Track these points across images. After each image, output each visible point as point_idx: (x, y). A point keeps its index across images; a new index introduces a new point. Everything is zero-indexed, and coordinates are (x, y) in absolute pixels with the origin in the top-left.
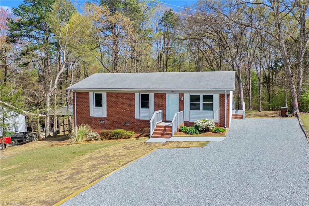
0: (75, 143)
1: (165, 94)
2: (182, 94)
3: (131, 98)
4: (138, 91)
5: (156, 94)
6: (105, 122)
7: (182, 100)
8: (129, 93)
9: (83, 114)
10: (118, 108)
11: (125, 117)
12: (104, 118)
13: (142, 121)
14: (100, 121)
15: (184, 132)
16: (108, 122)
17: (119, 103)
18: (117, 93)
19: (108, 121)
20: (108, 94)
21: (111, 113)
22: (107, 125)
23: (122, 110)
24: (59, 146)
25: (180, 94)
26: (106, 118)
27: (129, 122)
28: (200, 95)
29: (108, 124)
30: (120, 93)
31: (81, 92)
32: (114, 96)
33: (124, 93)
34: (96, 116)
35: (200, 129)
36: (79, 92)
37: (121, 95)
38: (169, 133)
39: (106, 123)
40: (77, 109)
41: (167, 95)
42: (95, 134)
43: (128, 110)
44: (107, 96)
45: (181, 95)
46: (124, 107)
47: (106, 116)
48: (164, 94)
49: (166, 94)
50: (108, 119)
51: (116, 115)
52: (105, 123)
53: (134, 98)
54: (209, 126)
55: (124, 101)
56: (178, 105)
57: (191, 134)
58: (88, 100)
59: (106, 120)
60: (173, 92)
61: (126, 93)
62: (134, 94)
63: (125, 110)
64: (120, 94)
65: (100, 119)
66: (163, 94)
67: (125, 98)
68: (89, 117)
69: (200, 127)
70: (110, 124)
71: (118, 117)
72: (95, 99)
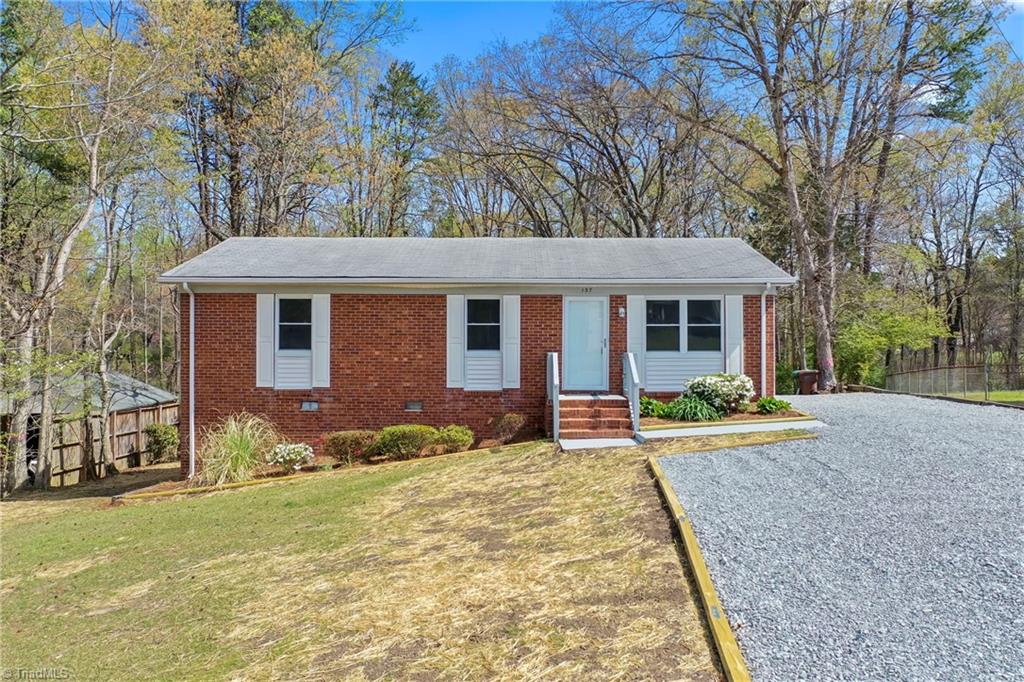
1: (558, 299)
2: (621, 297)
3: (430, 314)
4: (460, 288)
5: (527, 297)
6: (323, 406)
7: (622, 318)
8: (423, 296)
9: (226, 380)
10: (377, 353)
11: (408, 384)
12: (317, 390)
13: (476, 394)
14: (302, 402)
15: (660, 417)
16: (333, 406)
17: (383, 333)
18: (373, 296)
19: (337, 400)
20: (336, 299)
21: (349, 372)
22: (333, 418)
23: (396, 359)
25: (611, 297)
26: (325, 389)
27: (420, 401)
28: (678, 302)
29: (334, 412)
30: (386, 296)
31: (220, 295)
32: (362, 307)
33: (400, 296)
34: (280, 386)
35: (718, 402)
36: (210, 295)
37: (390, 303)
38: (619, 422)
39: (325, 412)
40: (200, 362)
41: (566, 301)
43: (420, 356)
44: (333, 309)
45: (618, 301)
46: (404, 347)
47: (327, 385)
48: (556, 297)
49: (561, 296)
50: (334, 393)
51: (371, 378)
52: (320, 410)
53: (442, 313)
54: (745, 393)
55: (403, 326)
56: (606, 335)
57: (697, 420)
58: (247, 325)
59: (326, 399)
60: (587, 290)
61: (410, 296)
62: (443, 297)
63: (405, 359)
64: (387, 298)
65: (304, 396)
66: (552, 297)
67: (406, 312)
68: (252, 390)
69: (716, 396)
70: (342, 412)
71: (376, 384)
72: (281, 321)
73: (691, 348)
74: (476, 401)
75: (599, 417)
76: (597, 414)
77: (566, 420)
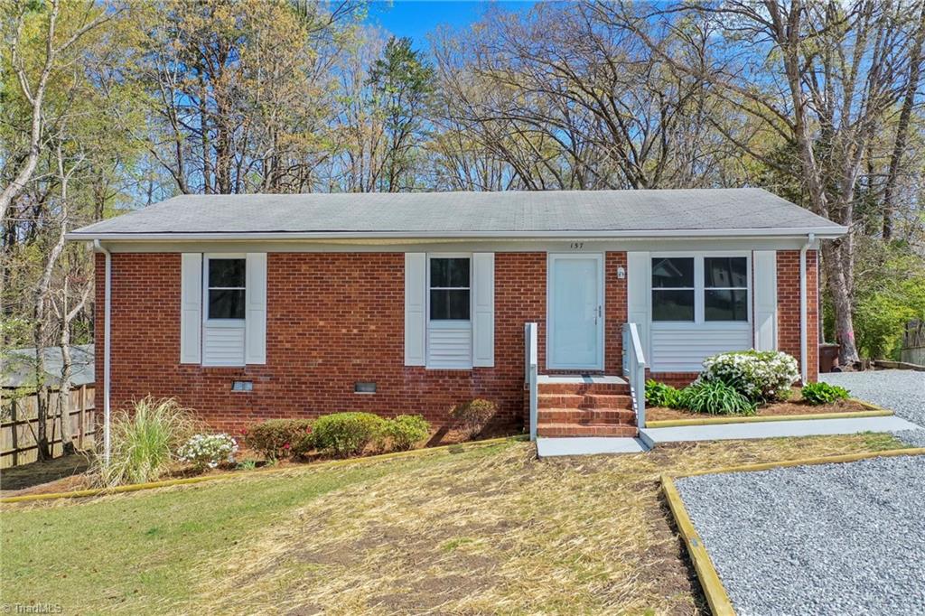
0: (120, 488)
1: (541, 257)
2: (619, 254)
3: (385, 277)
4: (422, 244)
5: (503, 254)
6: (258, 386)
7: (621, 281)
8: (376, 254)
9: (146, 355)
10: (322, 323)
11: (358, 361)
12: (252, 367)
13: (440, 374)
14: (233, 381)
15: (672, 407)
16: (270, 386)
17: (328, 299)
18: (317, 254)
19: (275, 380)
20: (274, 259)
21: (288, 345)
22: (269, 401)
23: (344, 331)
24: (28, 509)
25: (608, 253)
26: (261, 367)
27: (372, 381)
28: (691, 260)
29: (270, 394)
30: (333, 254)
31: (140, 255)
32: (304, 268)
33: (350, 254)
34: (210, 362)
35: (750, 388)
36: (129, 255)
37: (337, 263)
38: (617, 413)
39: (260, 393)
40: (117, 333)
41: (551, 259)
42: (221, 441)
43: (373, 327)
44: (270, 270)
45: (616, 260)
46: (354, 316)
47: (262, 361)
48: (538, 254)
49: (545, 254)
50: (270, 371)
51: (314, 353)
52: (254, 392)
53: (399, 274)
54: (788, 376)
55: (352, 290)
56: (601, 302)
57: (724, 413)
58: (171, 289)
59: (262, 379)
60: (577, 246)
61: (360, 254)
62: (401, 256)
63: (355, 331)
64: (335, 257)
65: (234, 375)
66: (533, 254)
67: (356, 274)
68: (176, 367)
69: (749, 381)
70: (281, 394)
71: (320, 361)
72: (210, 286)
73: (708, 317)
74: (441, 381)
75: (592, 407)
76: (589, 403)
77: (547, 411)
